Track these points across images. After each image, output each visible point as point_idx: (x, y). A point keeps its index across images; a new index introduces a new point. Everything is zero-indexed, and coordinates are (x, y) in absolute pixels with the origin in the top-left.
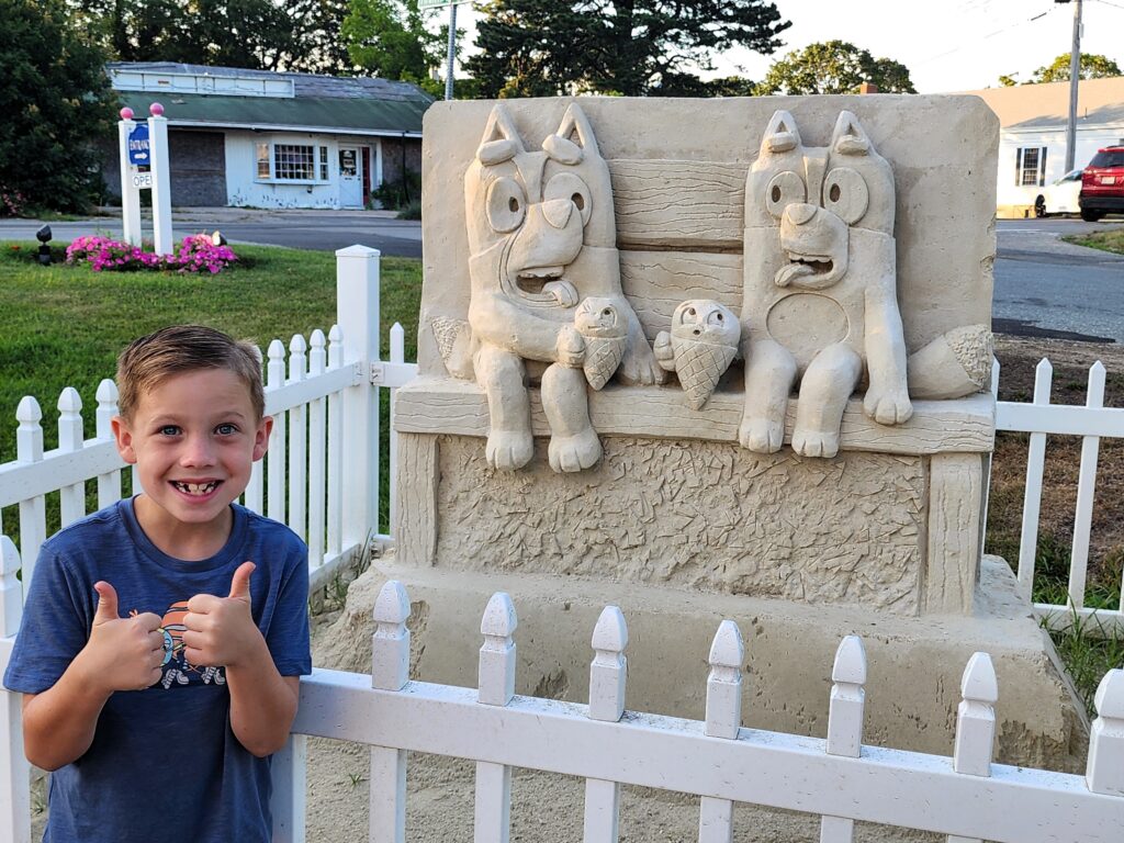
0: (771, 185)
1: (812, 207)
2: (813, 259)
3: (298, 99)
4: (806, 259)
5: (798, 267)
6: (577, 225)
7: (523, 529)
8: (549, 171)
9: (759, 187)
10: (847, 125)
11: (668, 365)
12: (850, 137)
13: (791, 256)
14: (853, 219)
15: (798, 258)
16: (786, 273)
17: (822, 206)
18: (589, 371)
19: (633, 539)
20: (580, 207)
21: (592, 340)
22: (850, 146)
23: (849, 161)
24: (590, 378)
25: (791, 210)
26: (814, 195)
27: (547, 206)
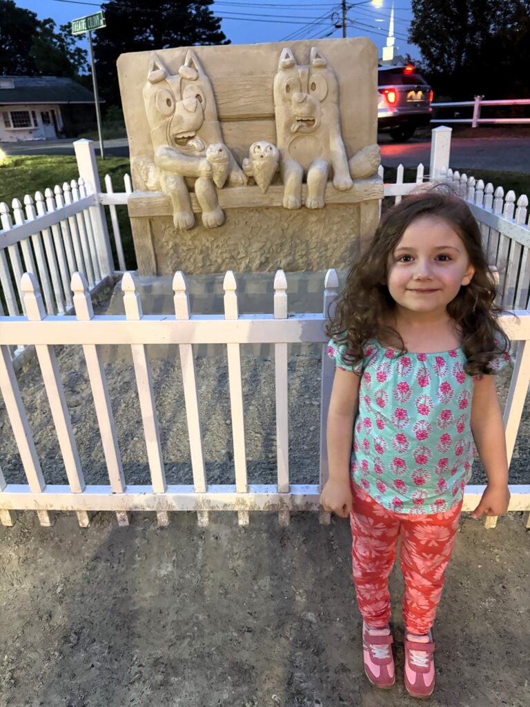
0: (285, 84)
1: (305, 94)
2: (306, 119)
3: (16, 89)
4: (304, 119)
5: (300, 123)
6: (199, 110)
7: (194, 256)
8: (183, 84)
9: (280, 86)
10: (315, 53)
11: (250, 174)
12: (318, 59)
13: (297, 118)
14: (322, 99)
15: (300, 119)
16: (295, 127)
17: (308, 93)
18: (216, 179)
19: (242, 255)
20: (201, 101)
21: (215, 164)
22: (318, 64)
23: (319, 71)
24: (216, 183)
25: (295, 95)
26: (305, 88)
27: (185, 102)
